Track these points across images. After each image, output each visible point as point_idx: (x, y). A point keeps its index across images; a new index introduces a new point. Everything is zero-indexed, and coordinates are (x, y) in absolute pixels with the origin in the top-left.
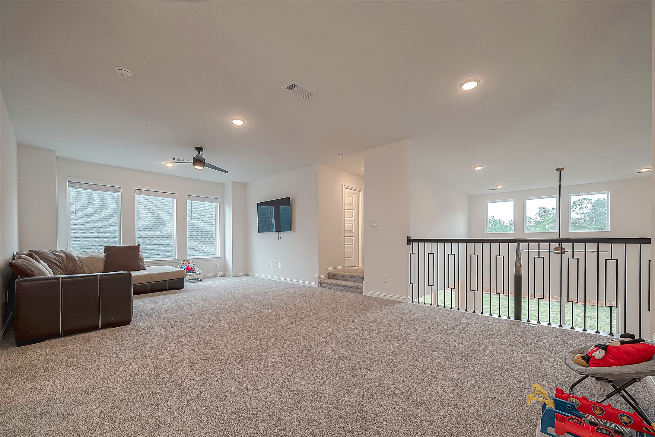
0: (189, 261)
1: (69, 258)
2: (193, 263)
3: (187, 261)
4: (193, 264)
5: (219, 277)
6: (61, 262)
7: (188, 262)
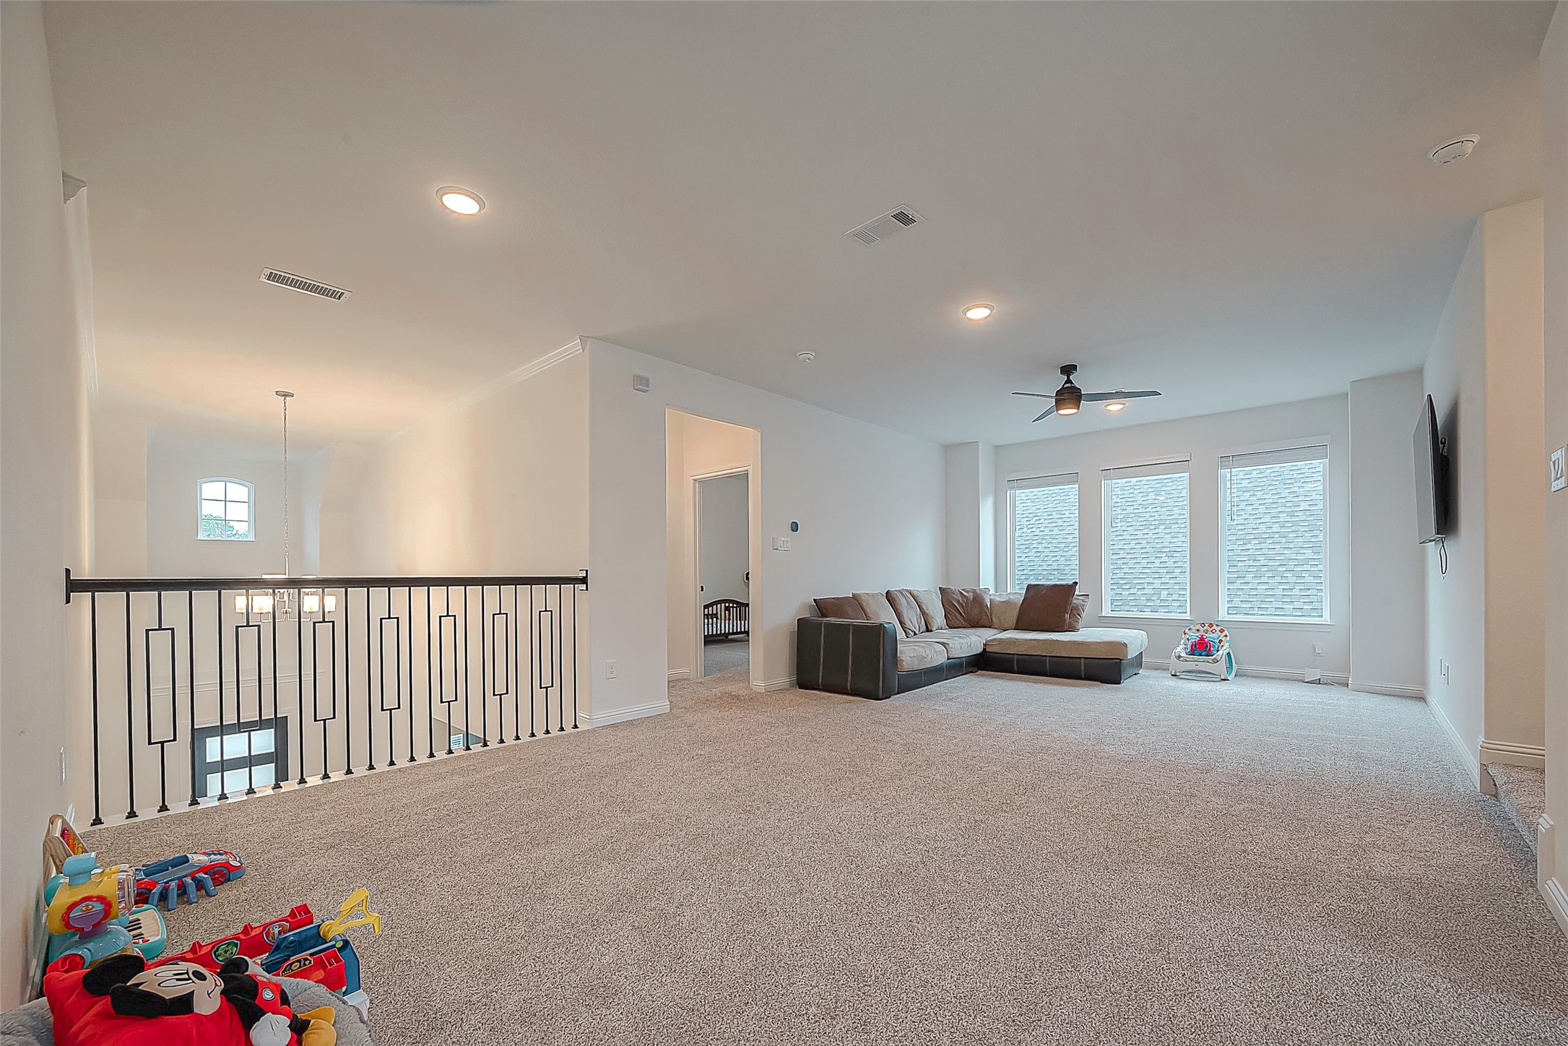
0: (1217, 625)
1: (978, 600)
2: (1226, 632)
3: (1211, 625)
4: (1224, 634)
5: (1306, 682)
6: (964, 605)
7: (1212, 628)
